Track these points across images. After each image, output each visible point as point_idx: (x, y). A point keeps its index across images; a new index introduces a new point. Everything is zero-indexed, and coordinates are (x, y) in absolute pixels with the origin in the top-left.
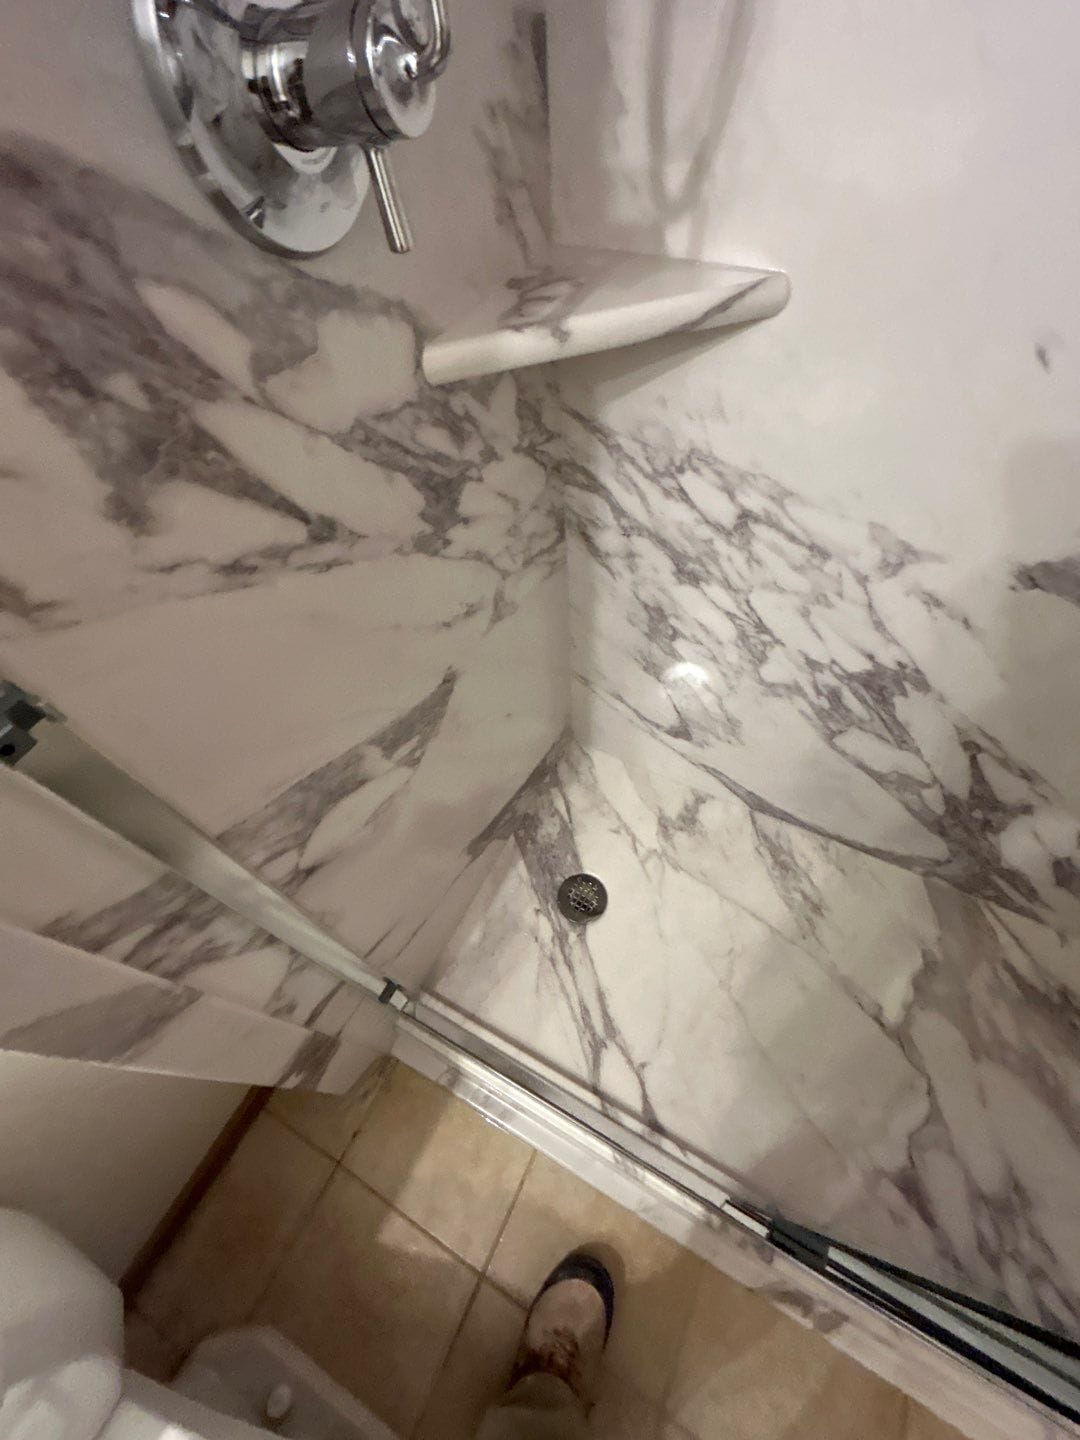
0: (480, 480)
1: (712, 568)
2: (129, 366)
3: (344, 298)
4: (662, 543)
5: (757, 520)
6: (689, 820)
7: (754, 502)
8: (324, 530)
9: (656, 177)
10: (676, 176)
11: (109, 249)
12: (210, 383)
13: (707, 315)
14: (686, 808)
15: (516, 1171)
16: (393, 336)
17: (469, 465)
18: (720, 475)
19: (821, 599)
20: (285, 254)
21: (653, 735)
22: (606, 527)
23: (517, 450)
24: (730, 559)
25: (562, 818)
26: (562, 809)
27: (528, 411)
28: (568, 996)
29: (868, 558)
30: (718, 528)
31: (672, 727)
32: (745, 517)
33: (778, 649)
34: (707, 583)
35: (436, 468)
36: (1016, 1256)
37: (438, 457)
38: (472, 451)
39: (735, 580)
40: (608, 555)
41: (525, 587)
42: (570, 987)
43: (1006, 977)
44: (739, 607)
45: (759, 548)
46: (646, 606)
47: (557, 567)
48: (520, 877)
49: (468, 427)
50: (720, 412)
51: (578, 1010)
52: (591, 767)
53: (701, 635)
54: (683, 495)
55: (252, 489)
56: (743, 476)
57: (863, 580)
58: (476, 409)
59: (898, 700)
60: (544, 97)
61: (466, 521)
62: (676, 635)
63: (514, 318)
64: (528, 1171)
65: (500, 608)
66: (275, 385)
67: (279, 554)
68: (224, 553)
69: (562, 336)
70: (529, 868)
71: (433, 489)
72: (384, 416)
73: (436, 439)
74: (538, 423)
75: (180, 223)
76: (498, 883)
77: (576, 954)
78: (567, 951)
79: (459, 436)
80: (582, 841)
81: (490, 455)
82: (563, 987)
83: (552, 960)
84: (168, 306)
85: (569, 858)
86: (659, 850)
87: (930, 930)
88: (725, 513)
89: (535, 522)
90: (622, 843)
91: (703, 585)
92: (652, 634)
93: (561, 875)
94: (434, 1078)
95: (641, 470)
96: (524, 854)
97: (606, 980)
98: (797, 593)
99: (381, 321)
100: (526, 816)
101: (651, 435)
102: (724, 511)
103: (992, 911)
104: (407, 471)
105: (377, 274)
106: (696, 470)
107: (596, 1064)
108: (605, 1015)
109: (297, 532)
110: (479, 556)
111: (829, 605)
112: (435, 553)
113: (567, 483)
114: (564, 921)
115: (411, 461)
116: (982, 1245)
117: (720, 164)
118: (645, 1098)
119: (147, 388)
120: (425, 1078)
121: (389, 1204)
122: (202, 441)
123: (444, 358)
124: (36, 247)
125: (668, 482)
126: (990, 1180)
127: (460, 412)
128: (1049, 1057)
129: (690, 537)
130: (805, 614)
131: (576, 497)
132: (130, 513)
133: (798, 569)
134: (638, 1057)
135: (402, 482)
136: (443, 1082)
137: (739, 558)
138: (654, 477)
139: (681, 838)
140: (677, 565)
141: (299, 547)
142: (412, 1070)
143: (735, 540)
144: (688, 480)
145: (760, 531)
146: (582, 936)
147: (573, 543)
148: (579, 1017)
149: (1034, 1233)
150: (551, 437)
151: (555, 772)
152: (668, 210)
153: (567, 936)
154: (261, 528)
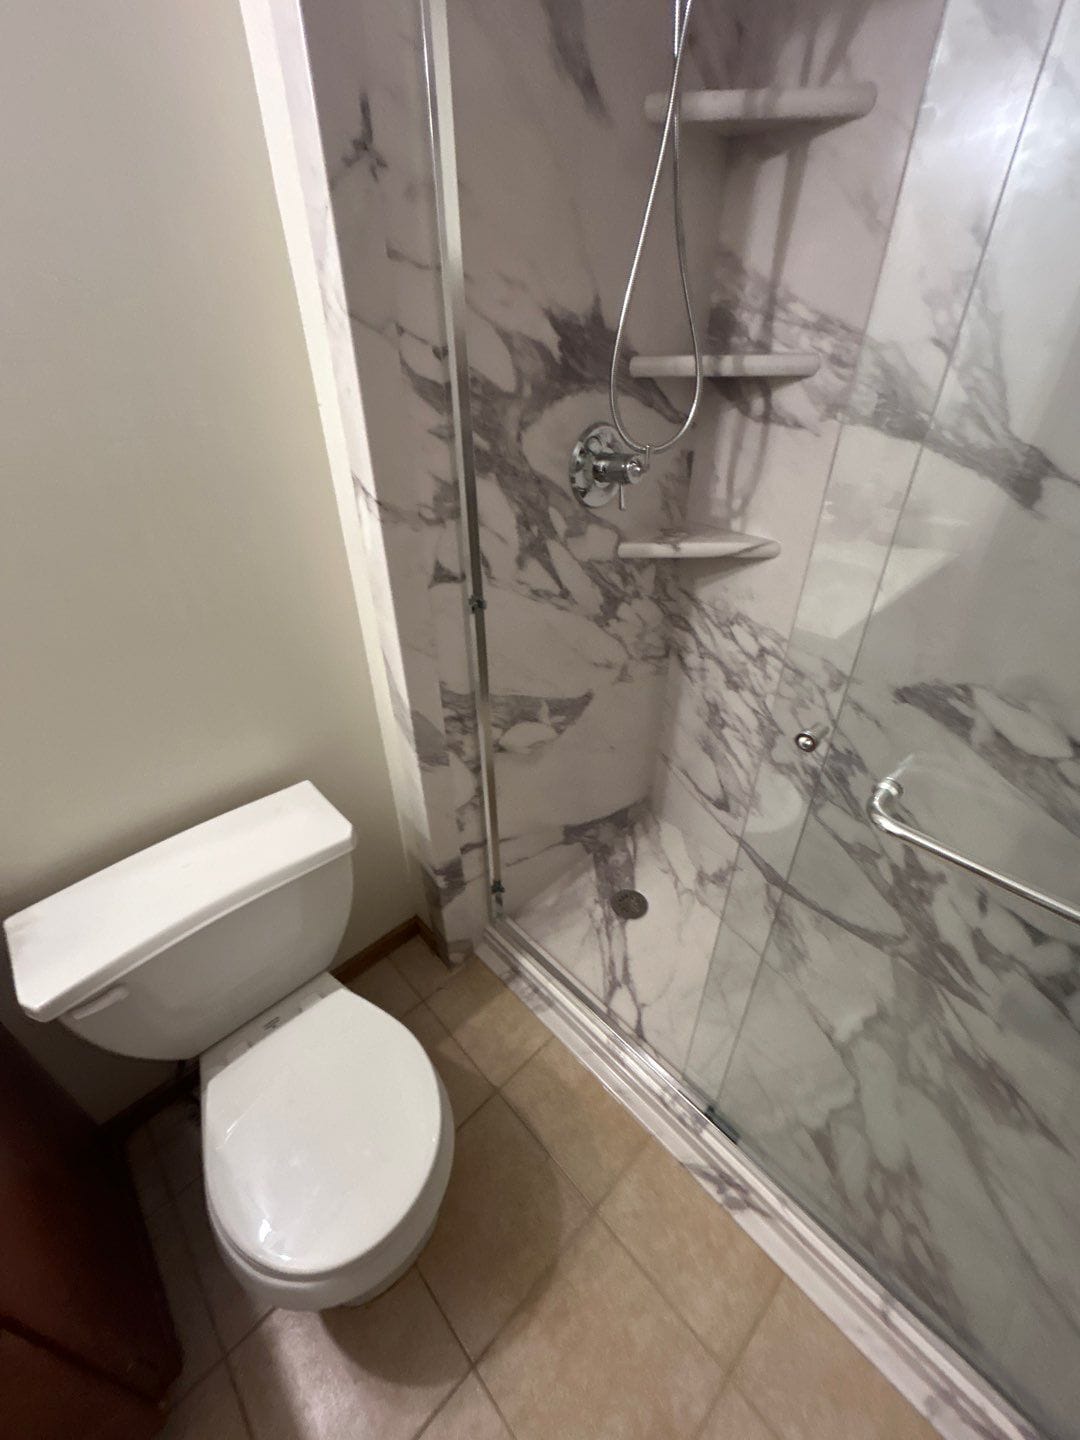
0: (630, 604)
1: (746, 681)
2: (538, 525)
3: (599, 521)
4: (720, 663)
5: (768, 653)
6: (720, 878)
7: (768, 643)
8: (565, 594)
9: (728, 504)
10: (737, 503)
11: (547, 497)
12: (553, 534)
13: (741, 552)
14: (721, 870)
15: (538, 1042)
16: (612, 537)
17: (625, 594)
18: (750, 627)
19: (801, 703)
20: (586, 506)
21: (704, 806)
22: (692, 652)
23: (651, 598)
24: (756, 675)
25: (629, 855)
26: (631, 849)
27: (660, 583)
28: (602, 951)
29: (824, 680)
30: (748, 655)
31: (718, 800)
32: (763, 651)
33: (781, 736)
34: (742, 689)
35: (612, 590)
36: (897, 1212)
37: (614, 586)
38: (630, 589)
39: (758, 689)
40: (691, 669)
41: (641, 671)
42: (606, 949)
43: (942, 1039)
44: (759, 706)
45: (770, 670)
46: (708, 703)
47: (660, 672)
48: (591, 878)
49: (630, 579)
50: (752, 598)
51: (607, 961)
52: (659, 830)
53: (738, 725)
54: (732, 637)
55: (551, 569)
56: (762, 629)
57: (822, 692)
58: (635, 573)
59: (851, 779)
60: (690, 475)
61: (618, 619)
62: (724, 724)
63: (659, 540)
64: (545, 1045)
65: (624, 676)
66: (569, 540)
67: (548, 595)
68: (536, 586)
69: (676, 548)
70: (598, 875)
71: (609, 598)
72: (599, 562)
73: (616, 579)
74: (664, 591)
75: (564, 494)
76: (574, 878)
77: (616, 932)
78: (610, 928)
79: (625, 580)
80: (639, 872)
81: (637, 595)
82: (601, 947)
83: (598, 931)
84: (552, 512)
85: (627, 879)
86: (694, 890)
87: (888, 993)
88: (753, 649)
89: (652, 639)
90: (668, 880)
91: (740, 690)
92: (710, 724)
93: (620, 887)
94: (498, 973)
95: (712, 622)
96: (597, 866)
97: (632, 952)
98: (789, 699)
99: (608, 531)
100: (605, 846)
101: (718, 604)
102: (752, 648)
103: (943, 994)
104: (600, 586)
105: (611, 515)
106: (739, 624)
107: (611, 994)
108: (626, 969)
109: (556, 590)
110: (620, 640)
111: (808, 708)
112: (601, 626)
113: (675, 626)
114: (613, 914)
115: (603, 582)
116: (869, 1194)
117: (753, 502)
118: (639, 1022)
119: (539, 531)
120: (492, 972)
121: (449, 1033)
122: (545, 550)
123: (627, 549)
124: (535, 495)
125: (726, 630)
126: (891, 1157)
127: (628, 571)
128: (964, 1099)
129: (735, 661)
130: (794, 713)
131: (679, 634)
132: (520, 563)
133: (790, 684)
134: (641, 999)
135: (597, 591)
136: (505, 977)
137: (759, 674)
138: (719, 626)
139: (711, 888)
140: (727, 678)
141: (555, 595)
142: (485, 966)
143: (758, 663)
144: (736, 629)
145: (770, 659)
146: (623, 925)
147: (673, 659)
148: (607, 965)
149: (917, 1203)
150: (670, 599)
151: (632, 827)
152: (733, 515)
153: (612, 920)
154: (548, 584)
